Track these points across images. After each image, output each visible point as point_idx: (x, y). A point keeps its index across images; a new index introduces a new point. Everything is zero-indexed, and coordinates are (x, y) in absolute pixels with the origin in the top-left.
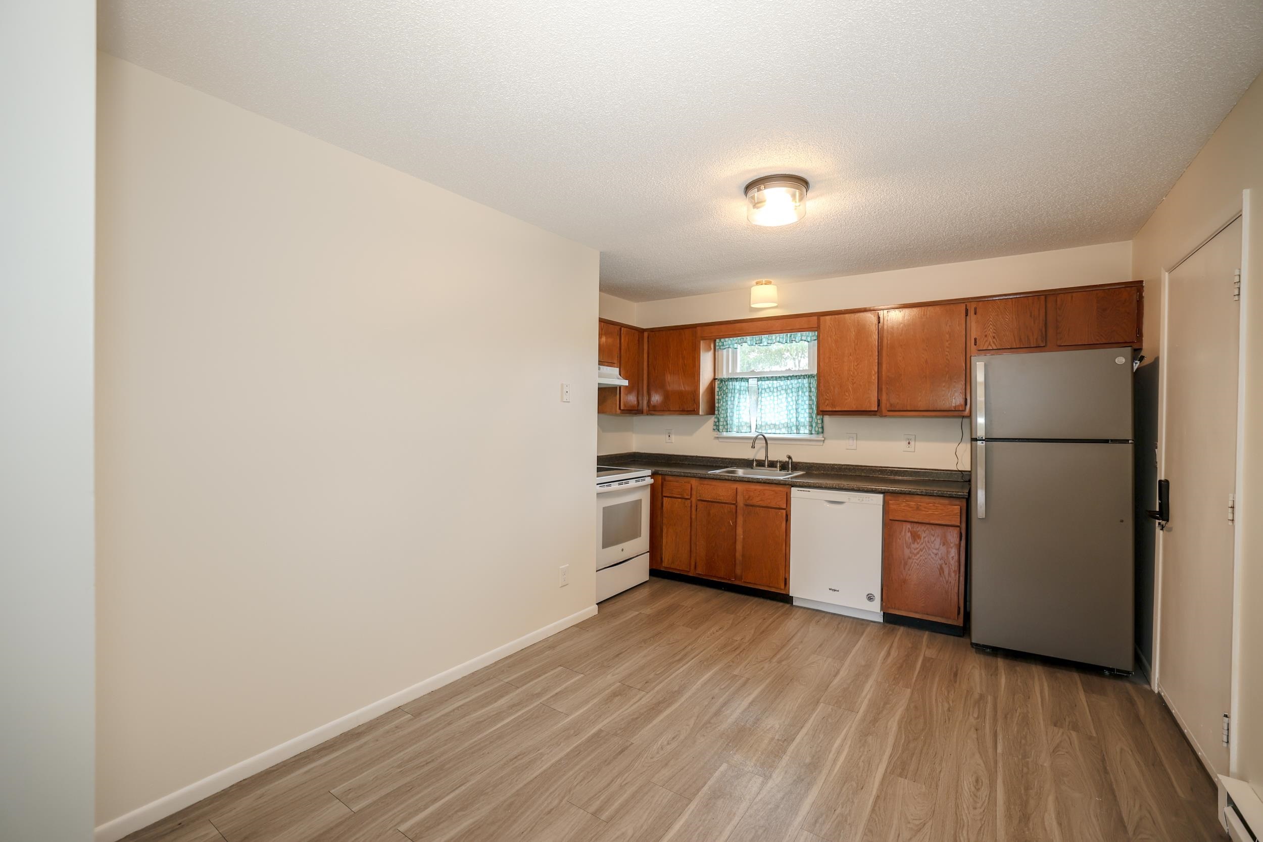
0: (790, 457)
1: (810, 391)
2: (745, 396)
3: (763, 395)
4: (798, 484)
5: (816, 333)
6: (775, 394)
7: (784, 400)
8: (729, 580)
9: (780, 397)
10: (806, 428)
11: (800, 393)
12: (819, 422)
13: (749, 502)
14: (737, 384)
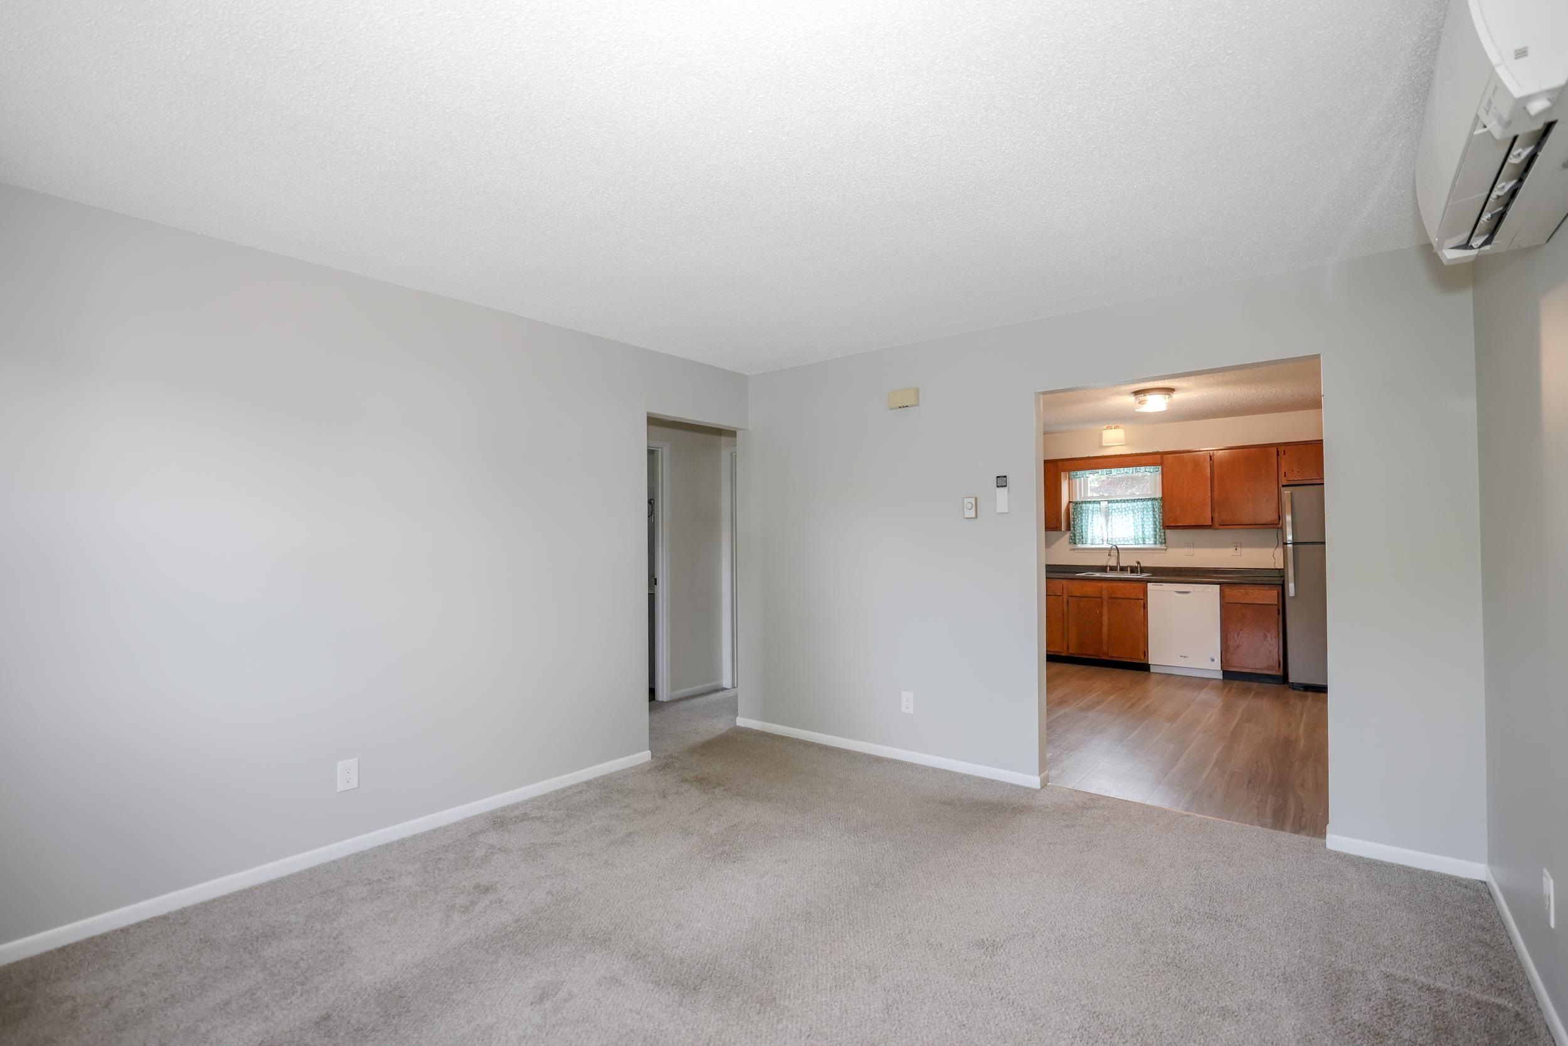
0: (1138, 563)
1: (1154, 511)
2: (1097, 515)
3: (1113, 514)
4: (1153, 580)
5: (1160, 467)
6: (1124, 513)
7: (1131, 518)
8: (1098, 656)
9: (1128, 515)
10: (1150, 540)
11: (1145, 512)
12: (1162, 534)
13: (1113, 596)
14: (1090, 506)
